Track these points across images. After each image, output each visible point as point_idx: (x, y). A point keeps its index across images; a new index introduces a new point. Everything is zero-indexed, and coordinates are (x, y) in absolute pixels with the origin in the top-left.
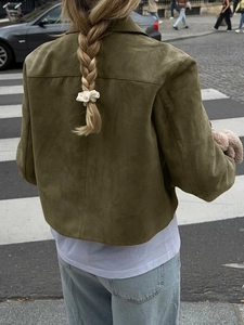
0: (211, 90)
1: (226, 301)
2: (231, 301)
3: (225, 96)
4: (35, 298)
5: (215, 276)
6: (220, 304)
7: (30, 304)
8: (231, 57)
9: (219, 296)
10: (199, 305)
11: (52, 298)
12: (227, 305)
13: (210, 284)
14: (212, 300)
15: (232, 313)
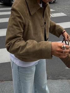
0: (62, 13)
1: (66, 79)
2: (67, 79)
3: (66, 15)
4: (4, 81)
5: (62, 72)
6: (64, 80)
7: (3, 83)
8: (68, 2)
9: (64, 78)
10: (58, 81)
11: (10, 80)
12: (66, 80)
13: (61, 74)
14: (62, 79)
15: (68, 83)
